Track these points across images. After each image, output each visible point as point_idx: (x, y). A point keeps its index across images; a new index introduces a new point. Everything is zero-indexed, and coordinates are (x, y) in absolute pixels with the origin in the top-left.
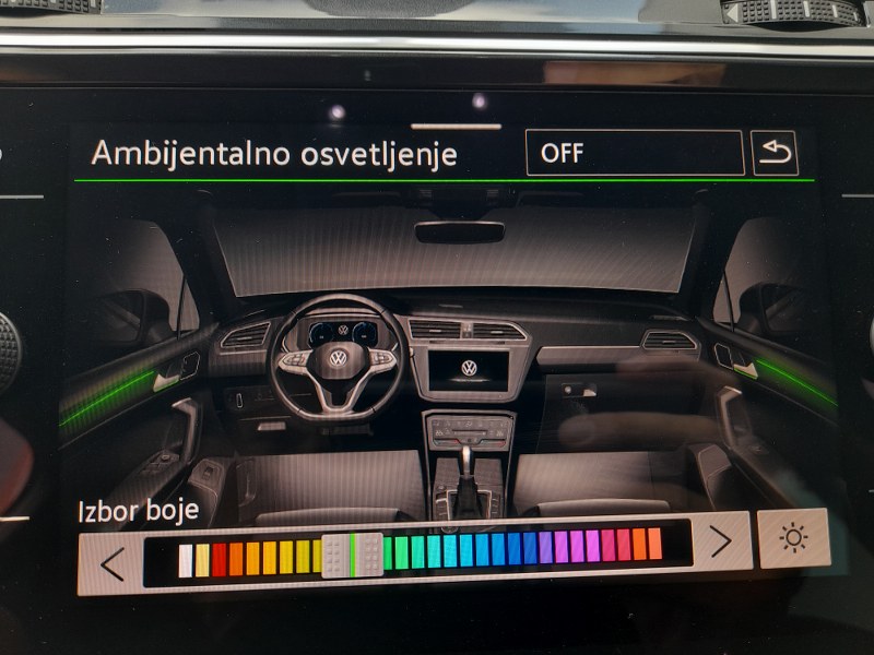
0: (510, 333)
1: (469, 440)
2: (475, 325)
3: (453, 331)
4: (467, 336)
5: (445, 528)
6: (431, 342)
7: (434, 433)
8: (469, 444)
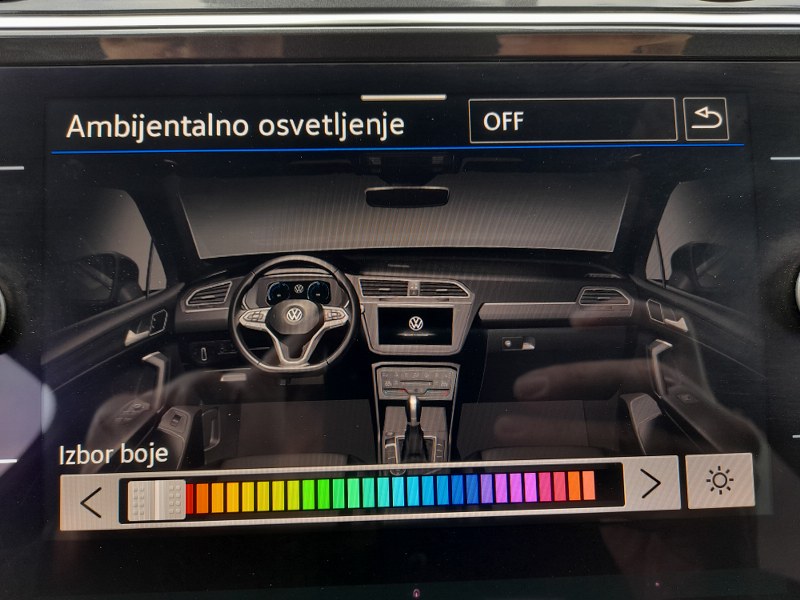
0: (454, 291)
1: (416, 390)
2: (422, 284)
3: (401, 289)
4: (415, 294)
5: (395, 471)
6: (380, 299)
7: (383, 383)
8: (416, 393)
